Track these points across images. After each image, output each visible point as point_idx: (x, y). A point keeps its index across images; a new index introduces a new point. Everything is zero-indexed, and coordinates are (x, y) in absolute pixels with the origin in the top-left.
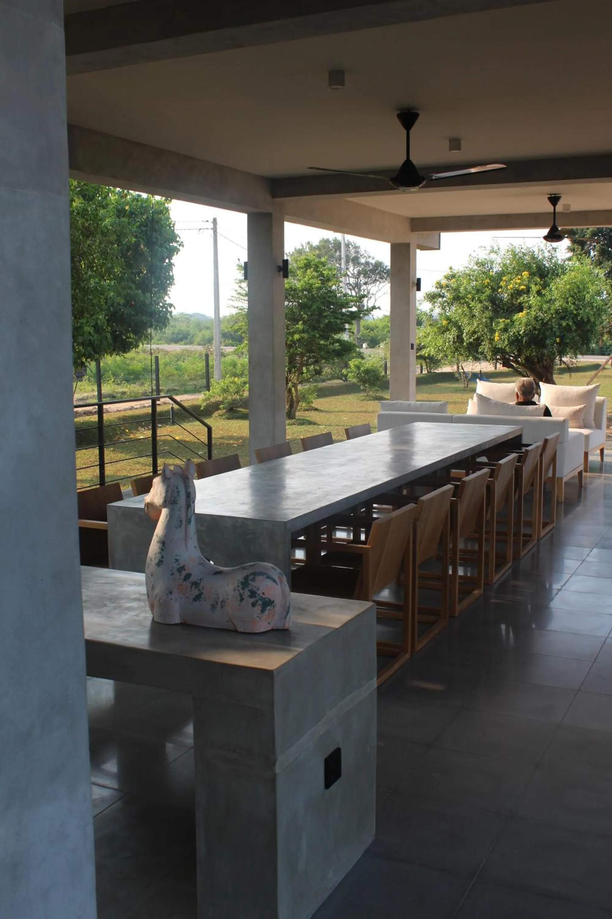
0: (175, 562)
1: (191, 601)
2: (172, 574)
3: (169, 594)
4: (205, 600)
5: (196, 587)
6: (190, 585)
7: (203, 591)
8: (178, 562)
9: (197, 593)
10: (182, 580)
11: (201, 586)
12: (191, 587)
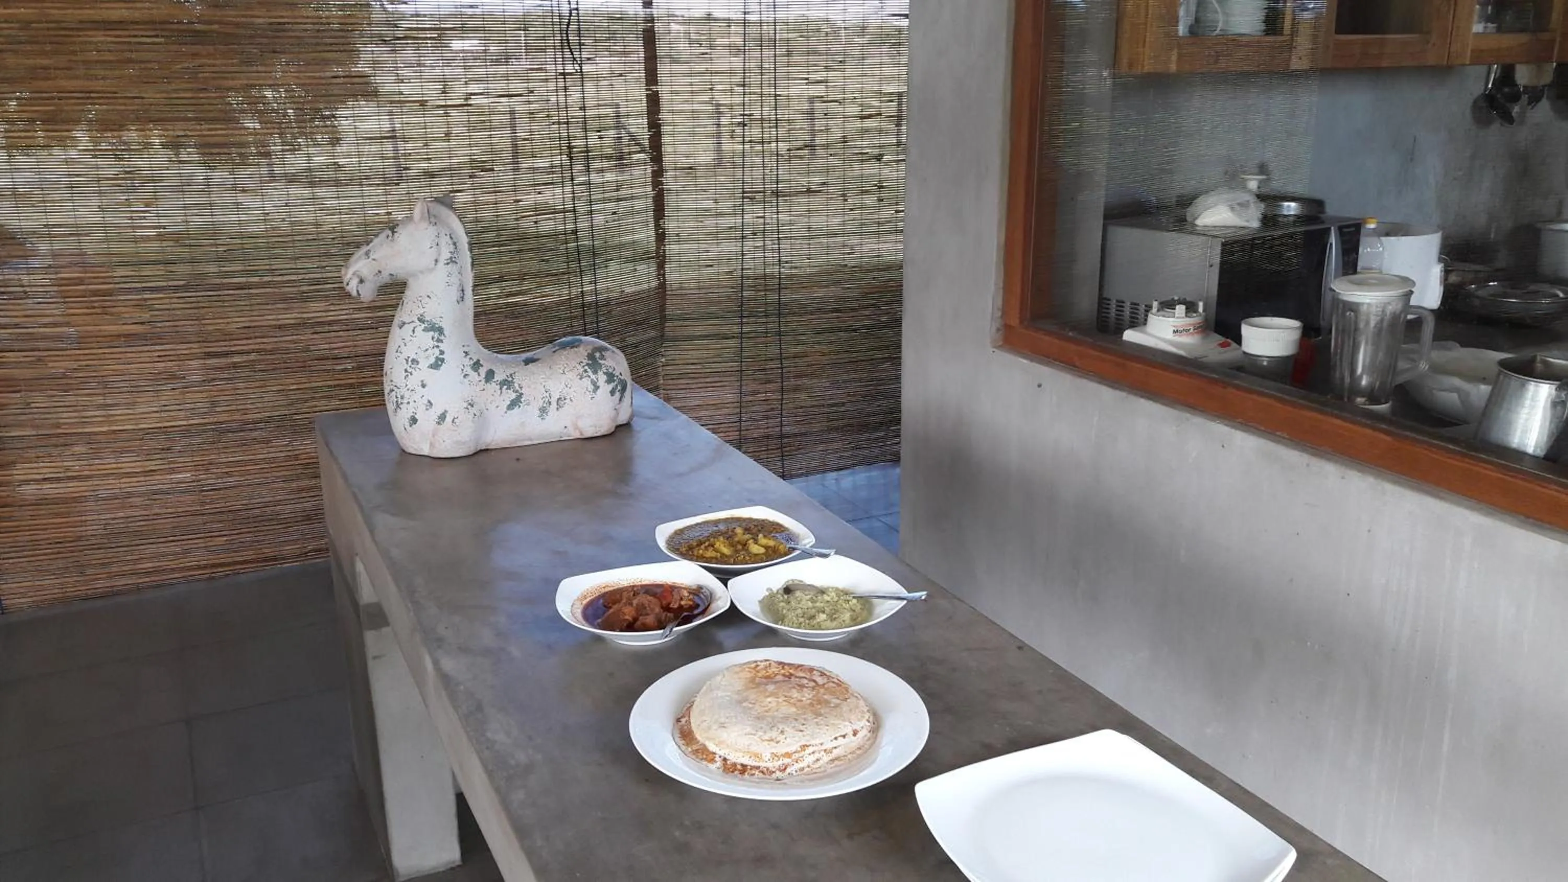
0: (466, 356)
1: (505, 410)
2: (466, 376)
3: (469, 407)
4: (528, 404)
5: (508, 388)
6: (498, 387)
7: (523, 391)
8: (468, 357)
9: (514, 396)
10: (483, 382)
11: (516, 385)
12: (501, 389)
